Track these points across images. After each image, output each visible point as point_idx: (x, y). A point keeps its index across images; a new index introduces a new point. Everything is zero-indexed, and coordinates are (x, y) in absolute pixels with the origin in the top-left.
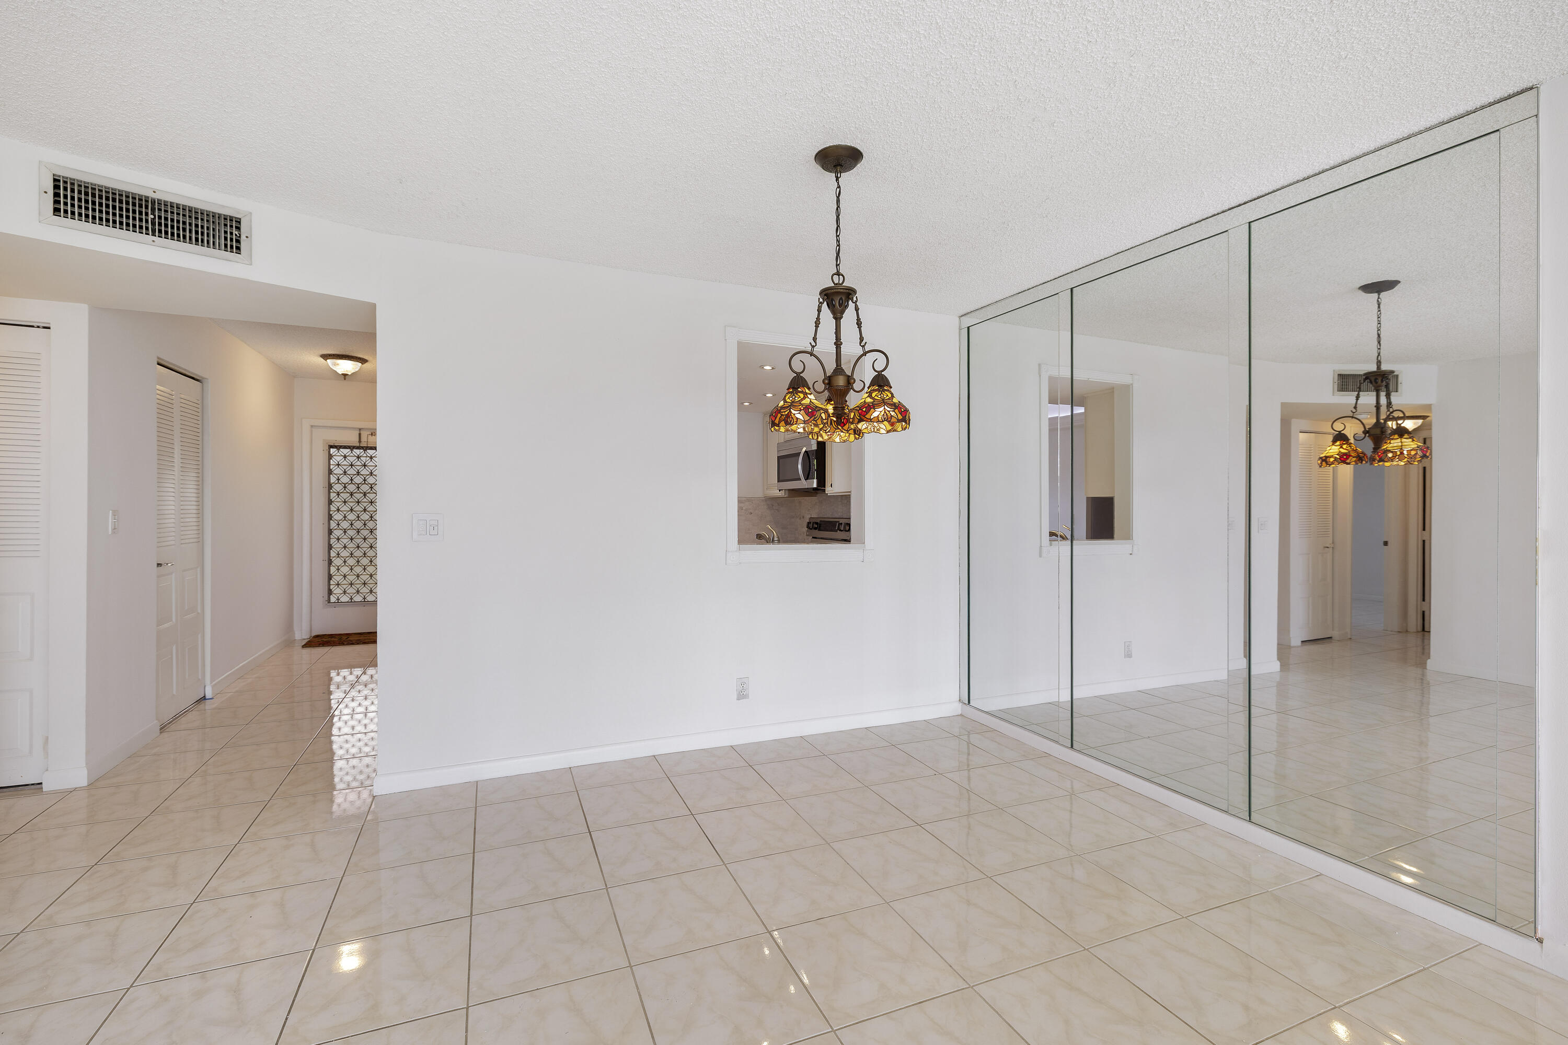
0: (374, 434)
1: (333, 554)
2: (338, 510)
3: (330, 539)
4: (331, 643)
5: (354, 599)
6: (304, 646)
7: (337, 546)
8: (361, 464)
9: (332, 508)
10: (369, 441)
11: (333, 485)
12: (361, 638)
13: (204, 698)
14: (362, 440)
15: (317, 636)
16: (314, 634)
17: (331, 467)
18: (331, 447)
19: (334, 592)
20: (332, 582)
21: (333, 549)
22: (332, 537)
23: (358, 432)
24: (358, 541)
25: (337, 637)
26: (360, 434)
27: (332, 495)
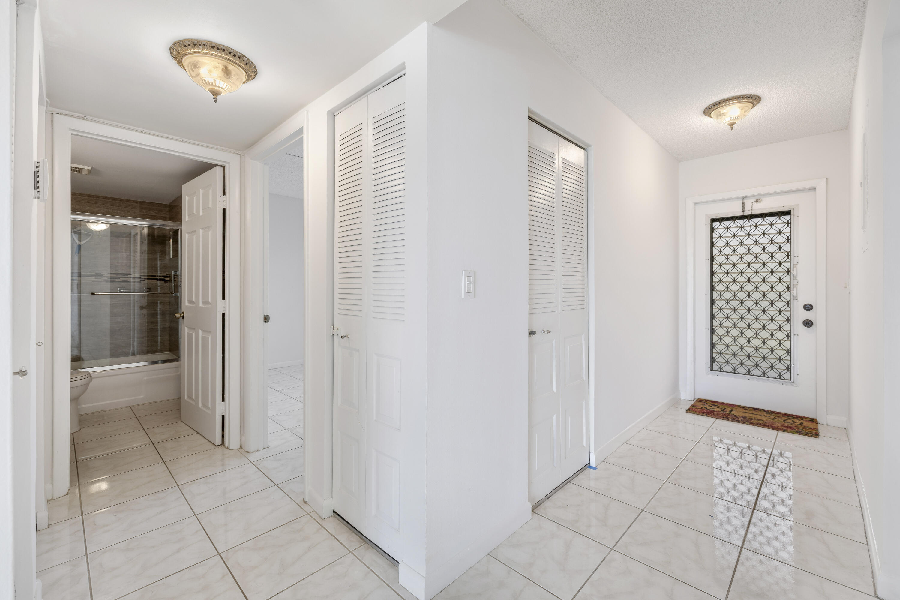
0: (759, 201)
1: (715, 324)
2: (721, 281)
3: (712, 309)
4: (714, 415)
5: (737, 370)
6: (689, 410)
7: (720, 316)
8: (744, 234)
9: (715, 280)
10: (753, 209)
11: (715, 257)
12: (746, 415)
13: (588, 465)
14: (745, 209)
15: (700, 400)
16: (698, 397)
17: (714, 240)
18: (713, 221)
19: (717, 360)
20: (714, 351)
21: (715, 319)
22: (714, 307)
23: (741, 202)
24: (742, 312)
25: (720, 406)
26: (743, 204)
27: (715, 267)
